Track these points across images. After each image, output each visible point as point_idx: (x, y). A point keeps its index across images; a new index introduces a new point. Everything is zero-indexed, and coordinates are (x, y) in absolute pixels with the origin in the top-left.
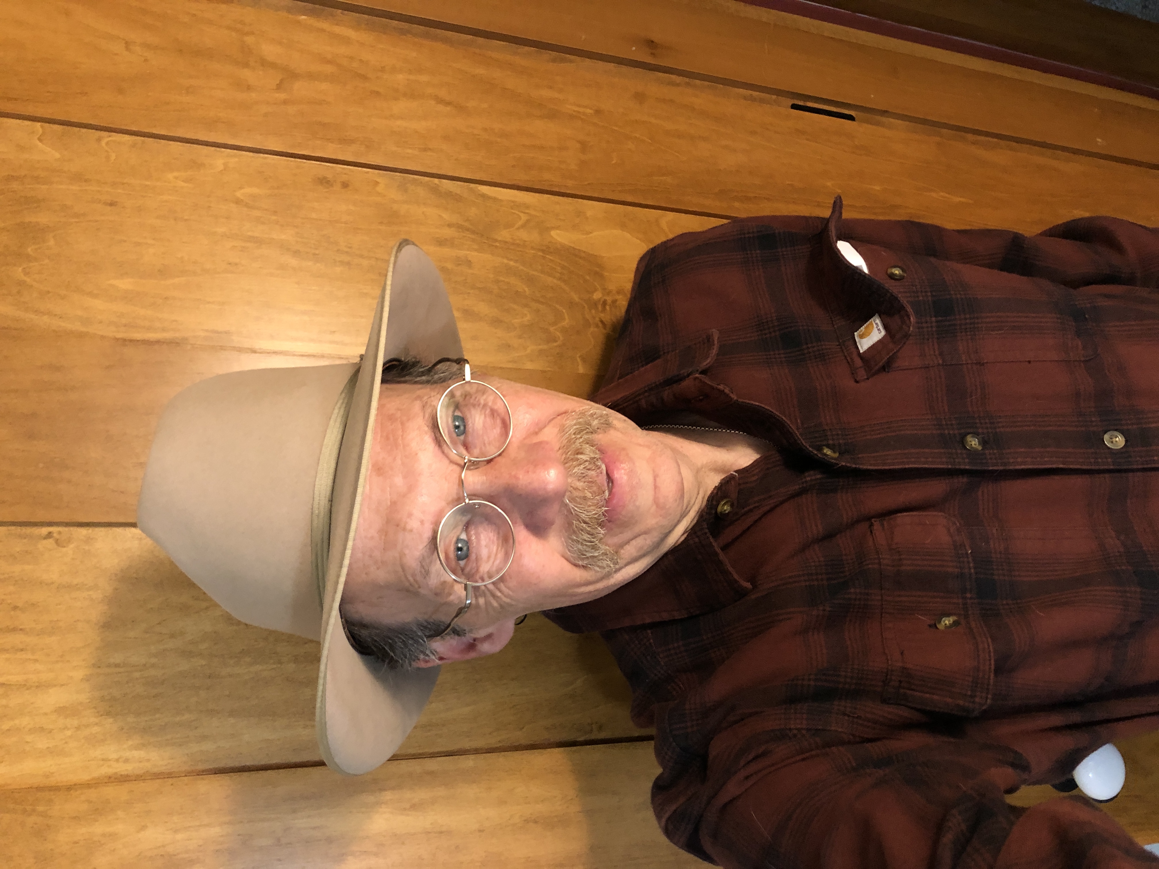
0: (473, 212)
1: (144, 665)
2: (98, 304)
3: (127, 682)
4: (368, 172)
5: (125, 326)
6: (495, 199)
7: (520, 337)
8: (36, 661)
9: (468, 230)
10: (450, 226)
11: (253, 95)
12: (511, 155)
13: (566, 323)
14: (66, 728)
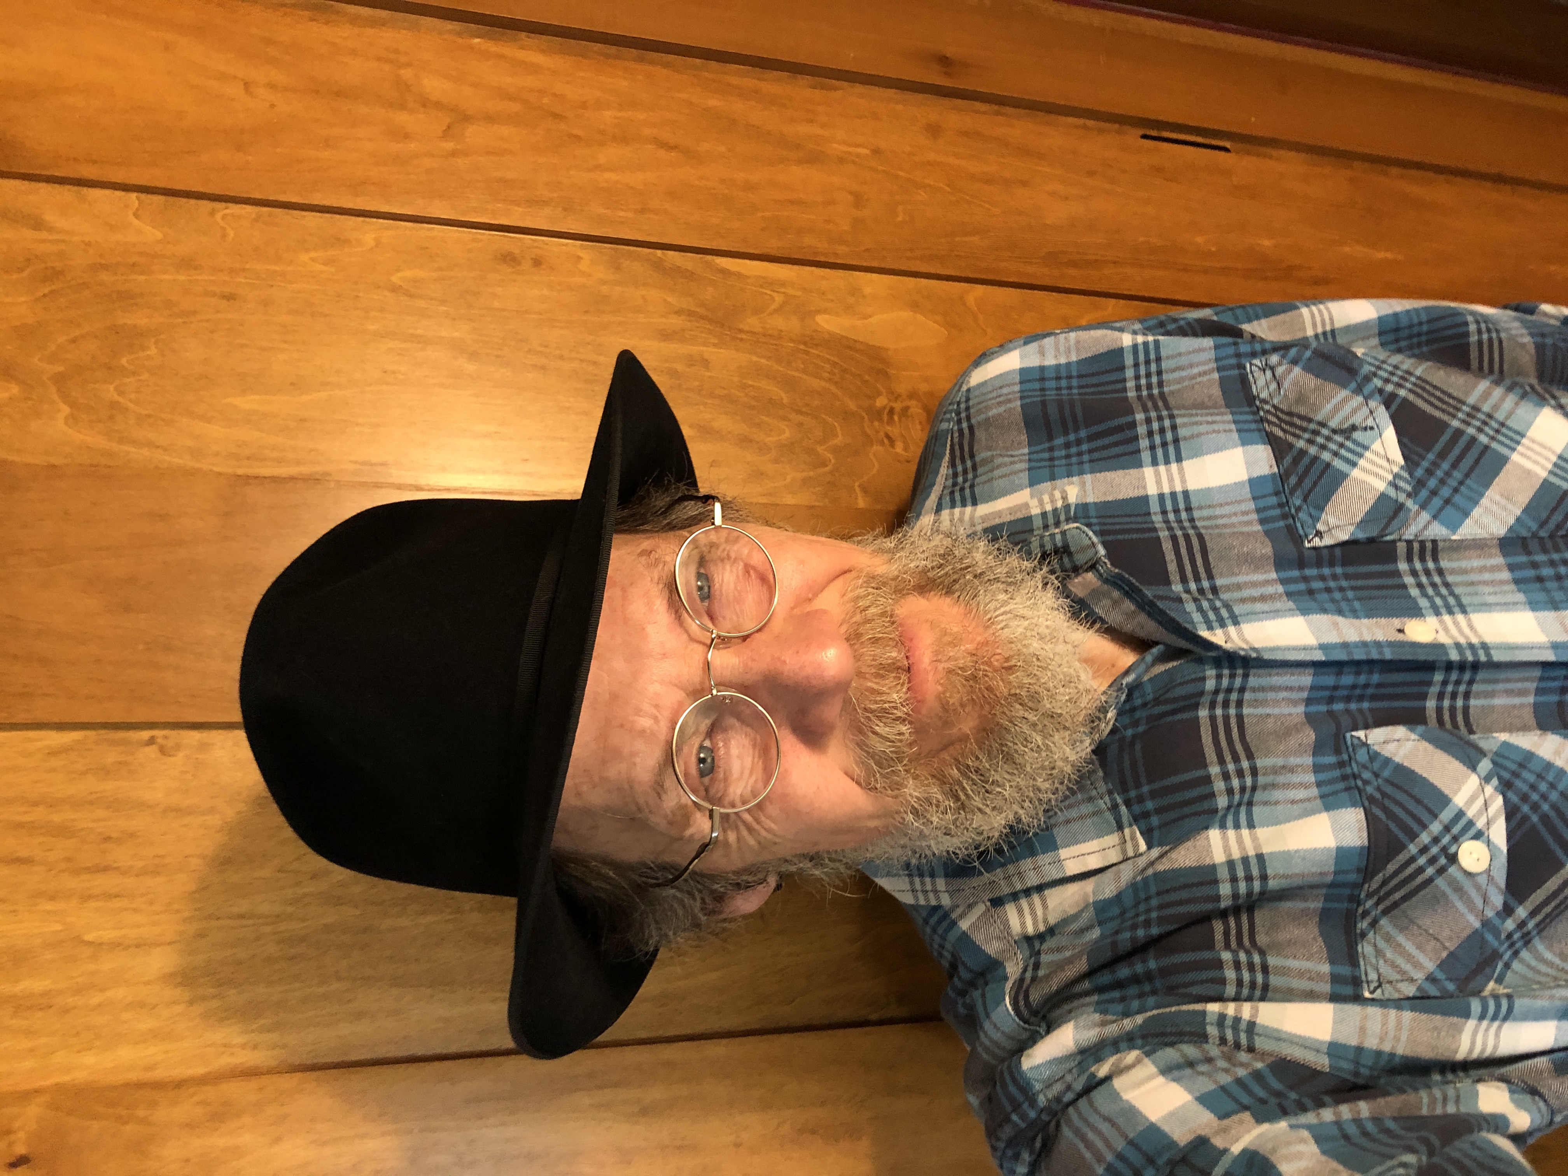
0: (709, 293)
1: (278, 916)
2: (213, 430)
3: (257, 939)
4: (566, 245)
5: (248, 458)
6: (739, 275)
7: (776, 461)
8: (136, 910)
9: (703, 318)
10: (679, 312)
11: (413, 146)
12: (760, 214)
13: (839, 440)
14: (174, 1002)
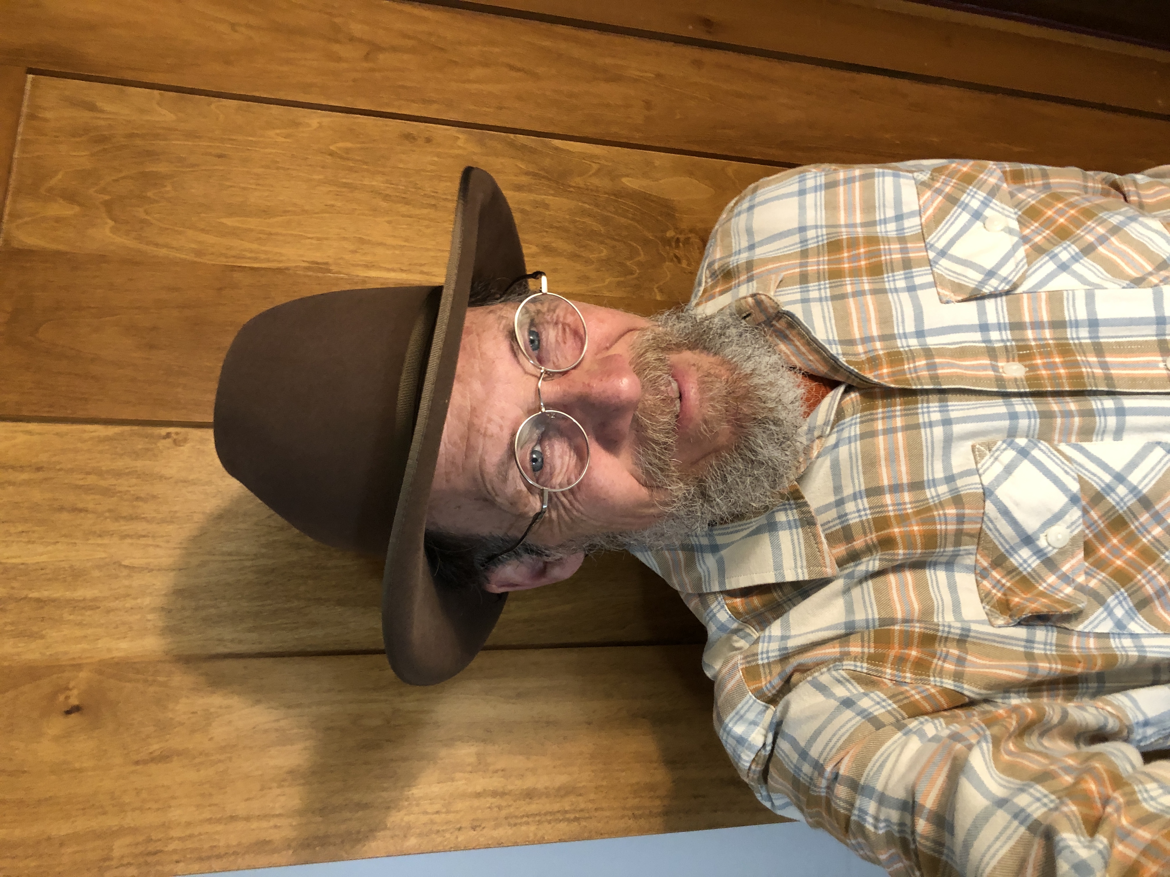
0: (547, 162)
1: (255, 555)
2: (210, 239)
3: (241, 569)
4: (447, 129)
5: (234, 257)
6: (568, 152)
7: (598, 270)
8: (158, 546)
9: (543, 177)
10: (527, 173)
11: (345, 65)
12: (581, 112)
13: (642, 258)
14: (184, 608)
